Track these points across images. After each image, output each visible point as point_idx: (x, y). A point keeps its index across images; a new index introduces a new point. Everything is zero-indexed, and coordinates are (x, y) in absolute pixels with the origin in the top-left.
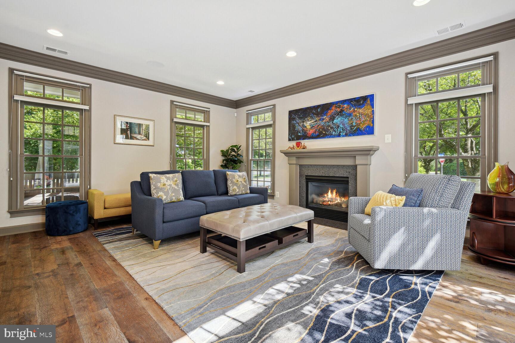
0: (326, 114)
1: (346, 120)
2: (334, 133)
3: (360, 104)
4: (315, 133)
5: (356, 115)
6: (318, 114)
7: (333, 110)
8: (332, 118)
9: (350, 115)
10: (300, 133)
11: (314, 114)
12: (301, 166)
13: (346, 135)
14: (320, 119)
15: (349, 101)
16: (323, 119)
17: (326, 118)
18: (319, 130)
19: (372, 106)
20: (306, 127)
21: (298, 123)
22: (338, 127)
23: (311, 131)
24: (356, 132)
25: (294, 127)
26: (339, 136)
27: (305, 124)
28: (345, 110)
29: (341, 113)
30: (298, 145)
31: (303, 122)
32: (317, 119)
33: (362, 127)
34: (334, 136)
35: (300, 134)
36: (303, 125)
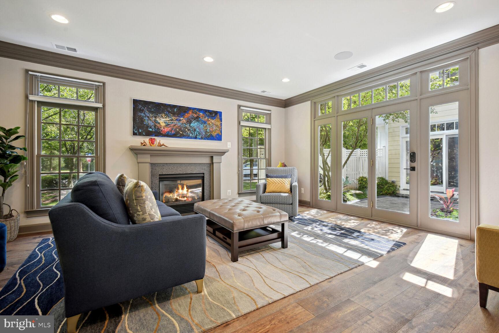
0: (183, 116)
1: (202, 126)
2: (191, 135)
3: (213, 117)
4: (171, 131)
5: (209, 124)
6: (174, 114)
7: (190, 114)
8: (189, 122)
9: (205, 123)
10: (150, 128)
11: (169, 112)
12: (152, 165)
13: (202, 138)
14: (177, 119)
15: (205, 111)
16: (180, 120)
17: (183, 120)
18: (175, 130)
19: (221, 120)
20: (159, 123)
21: (148, 117)
22: (195, 130)
23: (166, 129)
24: (210, 137)
25: (142, 120)
26: (196, 138)
27: (158, 119)
28: (201, 118)
29: (197, 119)
30: (152, 141)
31: (156, 117)
32: (173, 118)
33: (214, 134)
34: (191, 138)
35: (151, 130)
36: (155, 121)
